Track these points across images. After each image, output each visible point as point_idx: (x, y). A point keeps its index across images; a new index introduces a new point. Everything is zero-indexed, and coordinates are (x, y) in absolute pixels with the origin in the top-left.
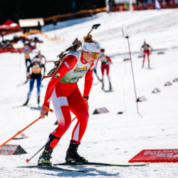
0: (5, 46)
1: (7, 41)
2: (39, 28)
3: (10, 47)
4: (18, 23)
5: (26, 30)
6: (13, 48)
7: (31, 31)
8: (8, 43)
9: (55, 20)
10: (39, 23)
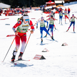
0: (48, 11)
1: (49, 9)
2: (62, 4)
4: (54, 2)
5: (57, 4)
7: (59, 5)
8: (50, 10)
9: (69, 1)
10: (62, 2)
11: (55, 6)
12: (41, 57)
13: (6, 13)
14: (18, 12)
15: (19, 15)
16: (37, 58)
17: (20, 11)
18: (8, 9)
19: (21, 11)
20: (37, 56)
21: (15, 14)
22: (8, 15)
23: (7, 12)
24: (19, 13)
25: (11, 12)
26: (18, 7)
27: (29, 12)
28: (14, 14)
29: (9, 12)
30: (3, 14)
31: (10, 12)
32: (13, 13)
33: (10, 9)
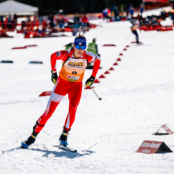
1: (153, 16)
3: (157, 24)
6: (160, 26)
8: (155, 19)
11: (168, 9)
12: (159, 145)
13: (25, 28)
14: (61, 27)
15: (63, 36)
16: (148, 148)
17: (66, 25)
18: (32, 19)
19: (70, 23)
20: (147, 145)
21: (54, 34)
22: (31, 36)
23: (28, 26)
24: (63, 31)
25: (40, 28)
26: (61, 11)
27: (94, 26)
28: (51, 33)
29: (35, 28)
30: (18, 32)
31: (38, 25)
32: (48, 30)
33: (37, 19)
